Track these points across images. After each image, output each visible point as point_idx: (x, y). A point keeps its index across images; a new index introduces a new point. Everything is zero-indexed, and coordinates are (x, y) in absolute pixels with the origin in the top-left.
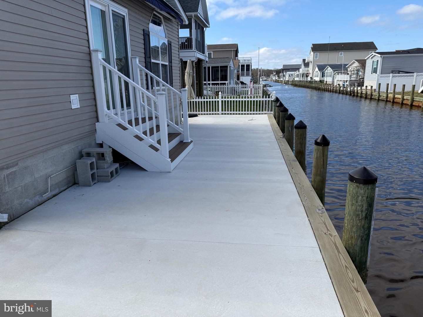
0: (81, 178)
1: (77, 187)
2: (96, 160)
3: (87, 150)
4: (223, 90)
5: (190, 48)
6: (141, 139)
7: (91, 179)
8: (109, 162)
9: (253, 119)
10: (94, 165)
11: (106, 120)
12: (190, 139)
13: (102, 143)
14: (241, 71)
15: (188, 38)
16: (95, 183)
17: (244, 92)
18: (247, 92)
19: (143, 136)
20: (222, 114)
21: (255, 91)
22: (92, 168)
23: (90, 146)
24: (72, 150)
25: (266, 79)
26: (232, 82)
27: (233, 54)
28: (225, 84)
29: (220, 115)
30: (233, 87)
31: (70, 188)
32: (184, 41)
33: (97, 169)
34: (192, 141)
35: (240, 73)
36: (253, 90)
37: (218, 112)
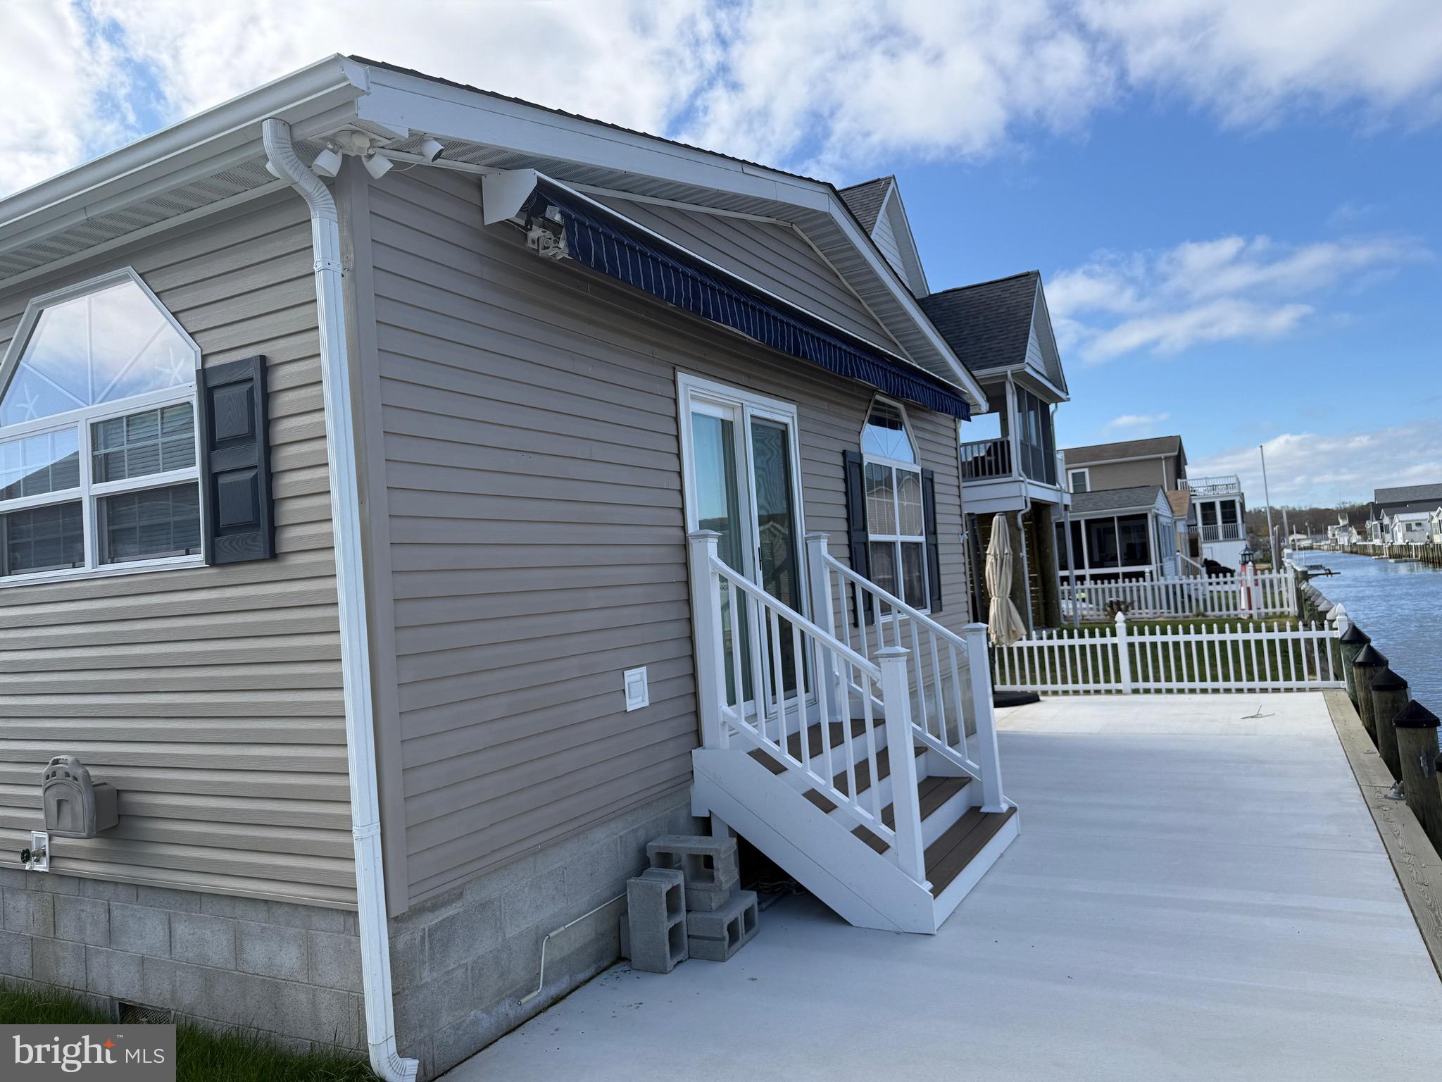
0: (638, 943)
1: (625, 972)
2: (688, 879)
3: (661, 844)
4: (1136, 598)
5: (1004, 472)
6: (827, 806)
7: (667, 948)
8: (726, 887)
9: (1262, 712)
10: (679, 898)
11: (724, 741)
12: (1006, 801)
13: (708, 815)
14: (1204, 524)
15: (995, 443)
16: (679, 962)
17: (1219, 598)
18: (1234, 598)
19: (835, 794)
20: (1136, 691)
21: (1265, 593)
22: (672, 909)
23: (672, 829)
24: (619, 842)
25: (1310, 542)
26: (1168, 565)
27: (1165, 471)
28: (1140, 575)
29: (1126, 694)
30: (1174, 586)
31: (604, 975)
32: (983, 454)
33: (688, 911)
34: (1012, 810)
35: (1201, 531)
36: (1257, 593)
37: (1119, 686)
